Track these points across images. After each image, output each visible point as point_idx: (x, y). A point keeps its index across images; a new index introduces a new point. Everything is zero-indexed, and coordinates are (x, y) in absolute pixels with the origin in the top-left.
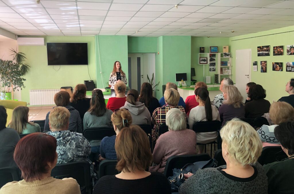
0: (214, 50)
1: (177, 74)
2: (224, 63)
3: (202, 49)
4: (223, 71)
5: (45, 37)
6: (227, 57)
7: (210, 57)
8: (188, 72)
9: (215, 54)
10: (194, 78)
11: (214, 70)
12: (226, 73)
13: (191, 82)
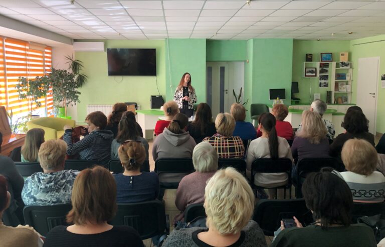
0: (326, 58)
1: (271, 90)
2: (340, 76)
3: (309, 57)
4: (339, 87)
5: (105, 42)
6: (346, 67)
7: (320, 67)
8: (288, 87)
9: (328, 64)
10: (297, 96)
11: (326, 85)
12: (343, 89)
13: (292, 101)
